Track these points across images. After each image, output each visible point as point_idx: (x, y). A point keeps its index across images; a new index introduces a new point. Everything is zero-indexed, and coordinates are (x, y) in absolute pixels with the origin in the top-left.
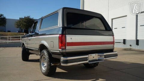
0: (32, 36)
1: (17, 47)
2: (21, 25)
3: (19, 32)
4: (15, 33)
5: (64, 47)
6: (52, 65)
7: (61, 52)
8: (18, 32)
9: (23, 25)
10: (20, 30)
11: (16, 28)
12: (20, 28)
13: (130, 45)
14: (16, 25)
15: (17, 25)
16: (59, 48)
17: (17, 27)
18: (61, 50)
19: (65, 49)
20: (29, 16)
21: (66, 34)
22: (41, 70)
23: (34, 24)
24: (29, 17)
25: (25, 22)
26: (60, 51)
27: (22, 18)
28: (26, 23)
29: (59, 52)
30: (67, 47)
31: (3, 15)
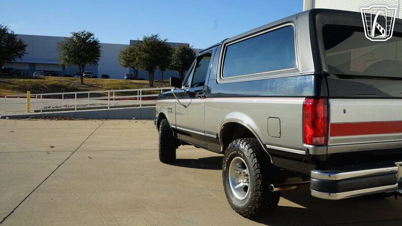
0: (192, 95)
1: (131, 119)
2: (135, 59)
3: (130, 77)
4: (121, 81)
6: (275, 189)
7: (311, 153)
8: (127, 79)
9: (140, 58)
10: (133, 73)
11: (122, 67)
12: (134, 68)
14: (123, 61)
15: (125, 60)
16: (305, 141)
17: (126, 66)
18: (310, 146)
19: (326, 144)
20: (155, 34)
21: (329, 97)
22: (228, 197)
23: (196, 61)
24: (156, 36)
25: (146, 51)
26: (308, 150)
27: (139, 42)
28: (148, 55)
29: (304, 152)
30: (331, 138)
31: (92, 35)
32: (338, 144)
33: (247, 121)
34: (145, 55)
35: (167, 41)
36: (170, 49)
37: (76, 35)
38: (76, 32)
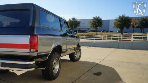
31: (99, 17)
34: (119, 23)
35: (129, 17)
36: (130, 20)
37: (94, 18)
38: (94, 17)
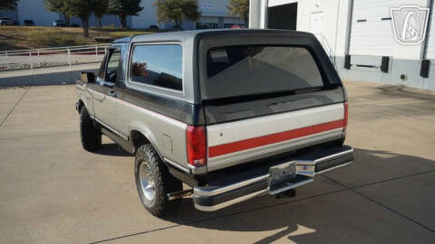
1: (60, 84)
3: (60, 24)
5: (201, 161)
6: (171, 198)
7: (193, 172)
8: (58, 25)
10: (63, 19)
11: (49, 11)
13: (403, 77)
14: (49, 3)
15: (52, 3)
16: (188, 162)
17: (53, 11)
18: (193, 167)
21: (206, 125)
26: (191, 170)
29: (188, 171)
30: (209, 159)
32: (215, 162)
33: (148, 134)
